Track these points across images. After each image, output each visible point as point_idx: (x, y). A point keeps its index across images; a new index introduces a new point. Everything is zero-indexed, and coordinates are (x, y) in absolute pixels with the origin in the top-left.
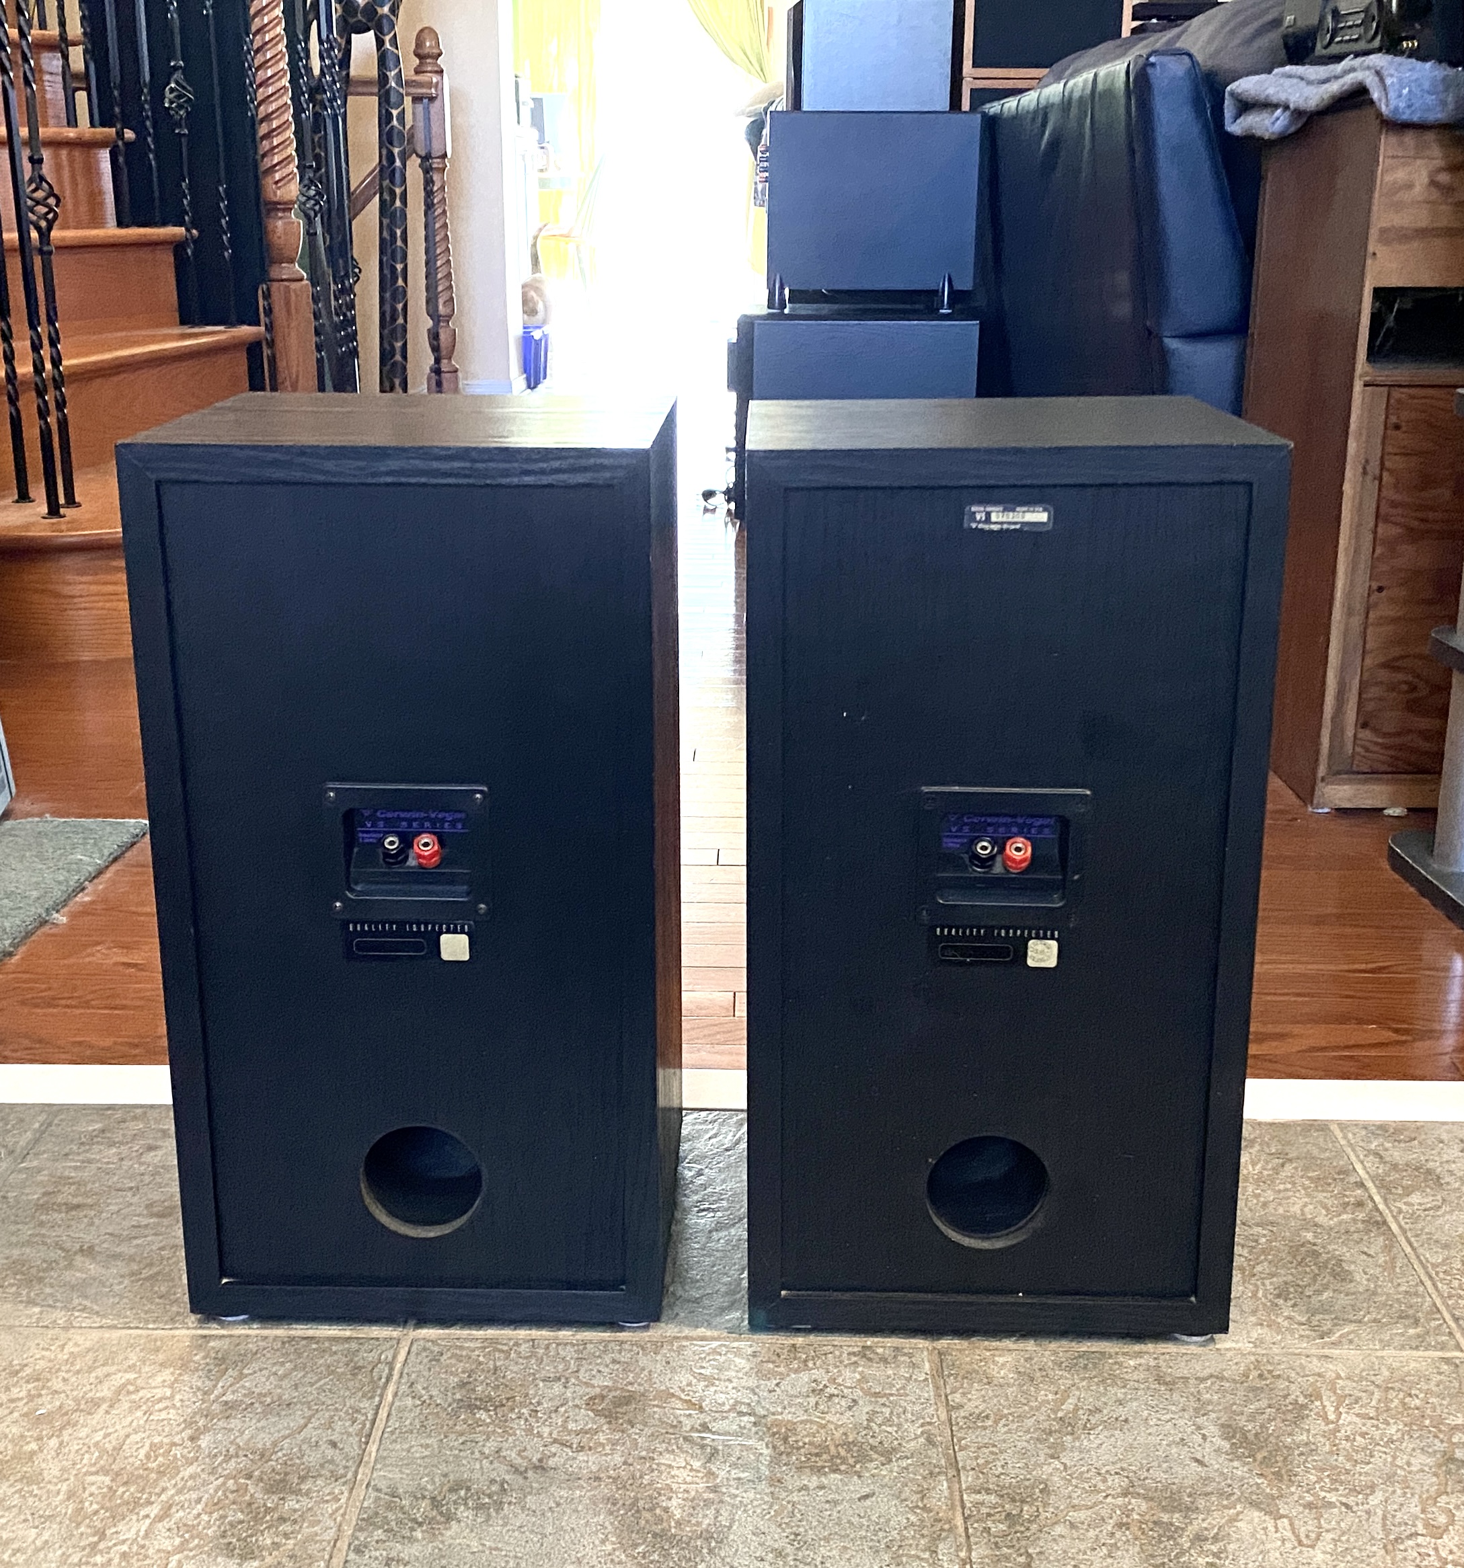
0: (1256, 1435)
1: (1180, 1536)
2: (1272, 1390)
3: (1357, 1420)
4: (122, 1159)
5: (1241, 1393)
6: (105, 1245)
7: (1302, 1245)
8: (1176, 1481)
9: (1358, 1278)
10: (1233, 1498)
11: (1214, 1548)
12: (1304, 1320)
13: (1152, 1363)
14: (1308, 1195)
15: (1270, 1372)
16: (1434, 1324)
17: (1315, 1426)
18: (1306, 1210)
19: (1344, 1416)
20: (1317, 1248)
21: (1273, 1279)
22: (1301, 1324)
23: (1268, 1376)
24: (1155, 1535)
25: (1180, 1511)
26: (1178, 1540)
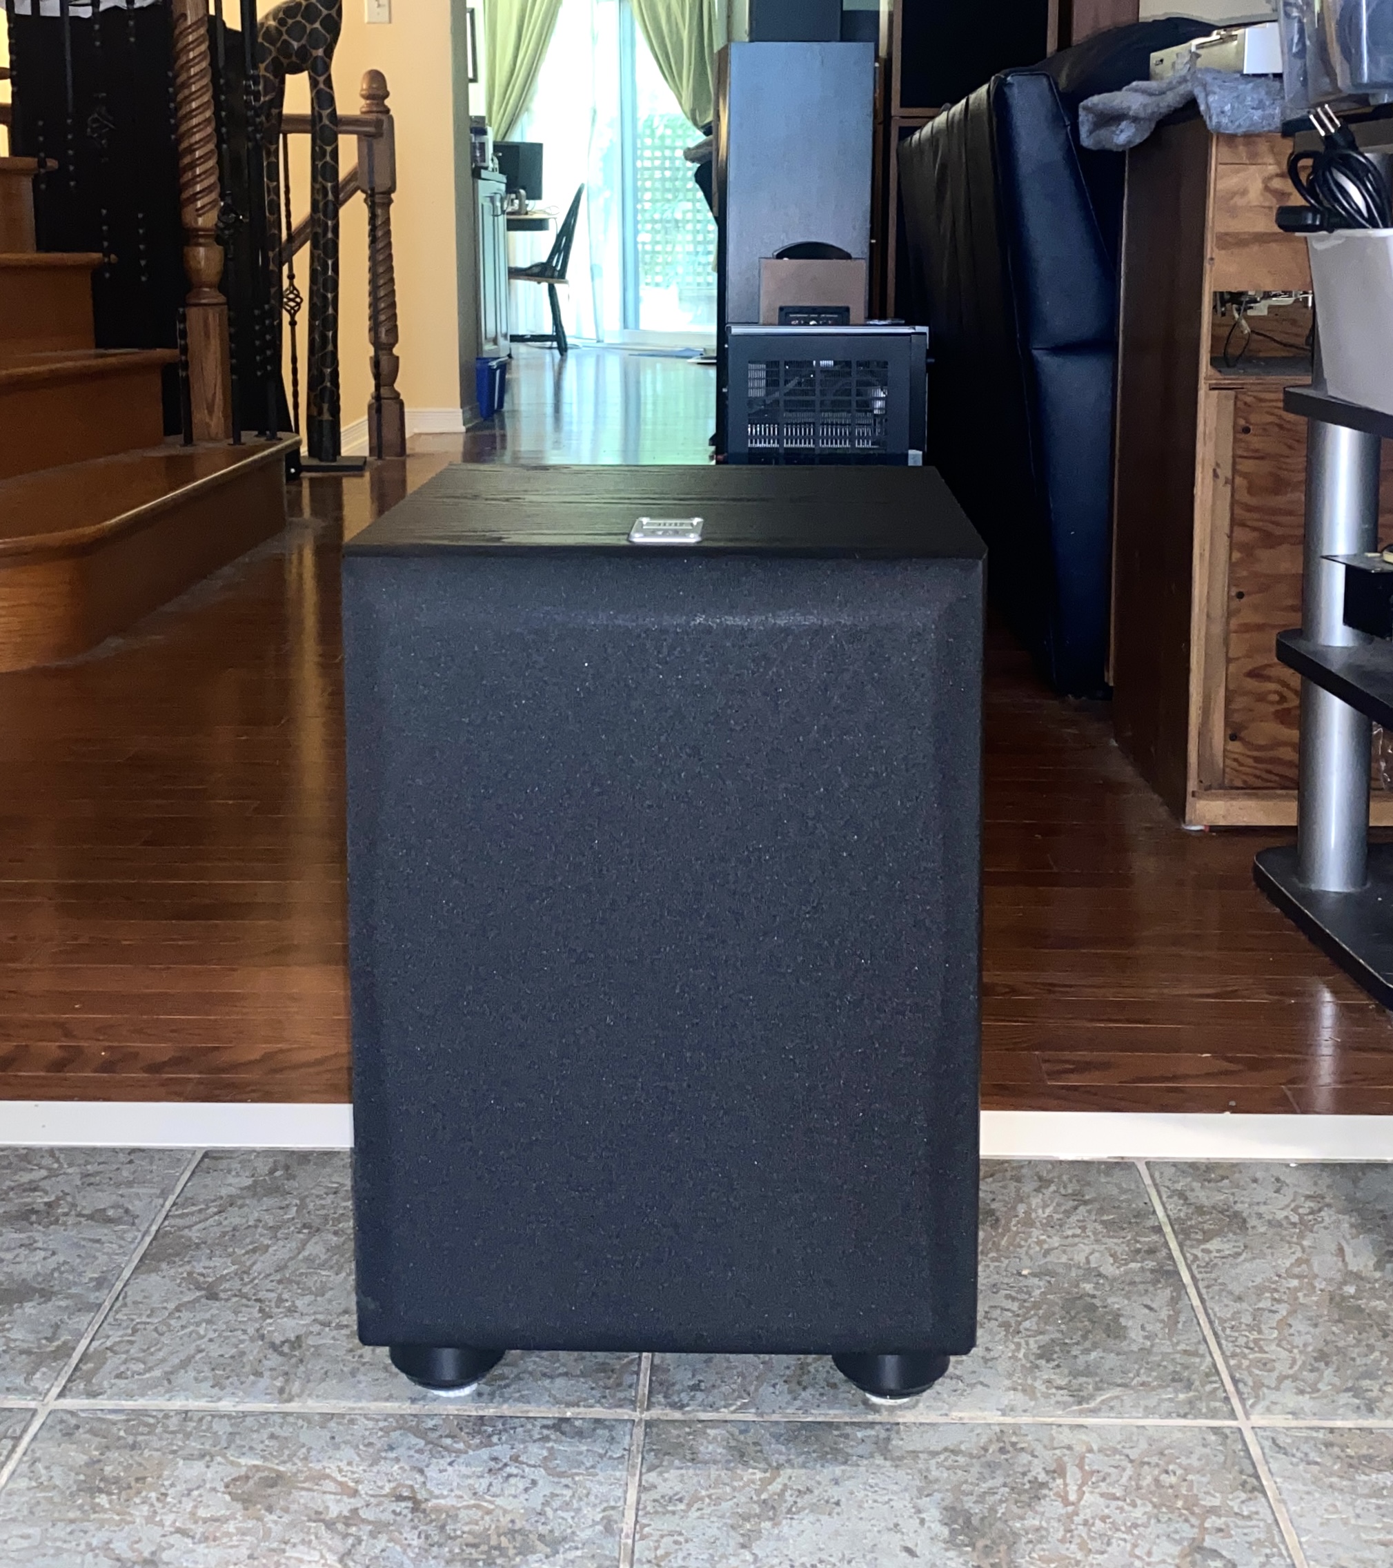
0: (982, 1519)
2: (1011, 1465)
3: (1102, 1501)
5: (975, 1470)
7: (1080, 1298)
9: (1132, 1334)
12: (1063, 1383)
14: (1097, 1241)
15: (1014, 1444)
16: (1209, 1388)
17: (1051, 1507)
19: (1087, 1495)
20: (1097, 1302)
21: (1040, 1337)
22: (1059, 1388)
23: (1011, 1449)
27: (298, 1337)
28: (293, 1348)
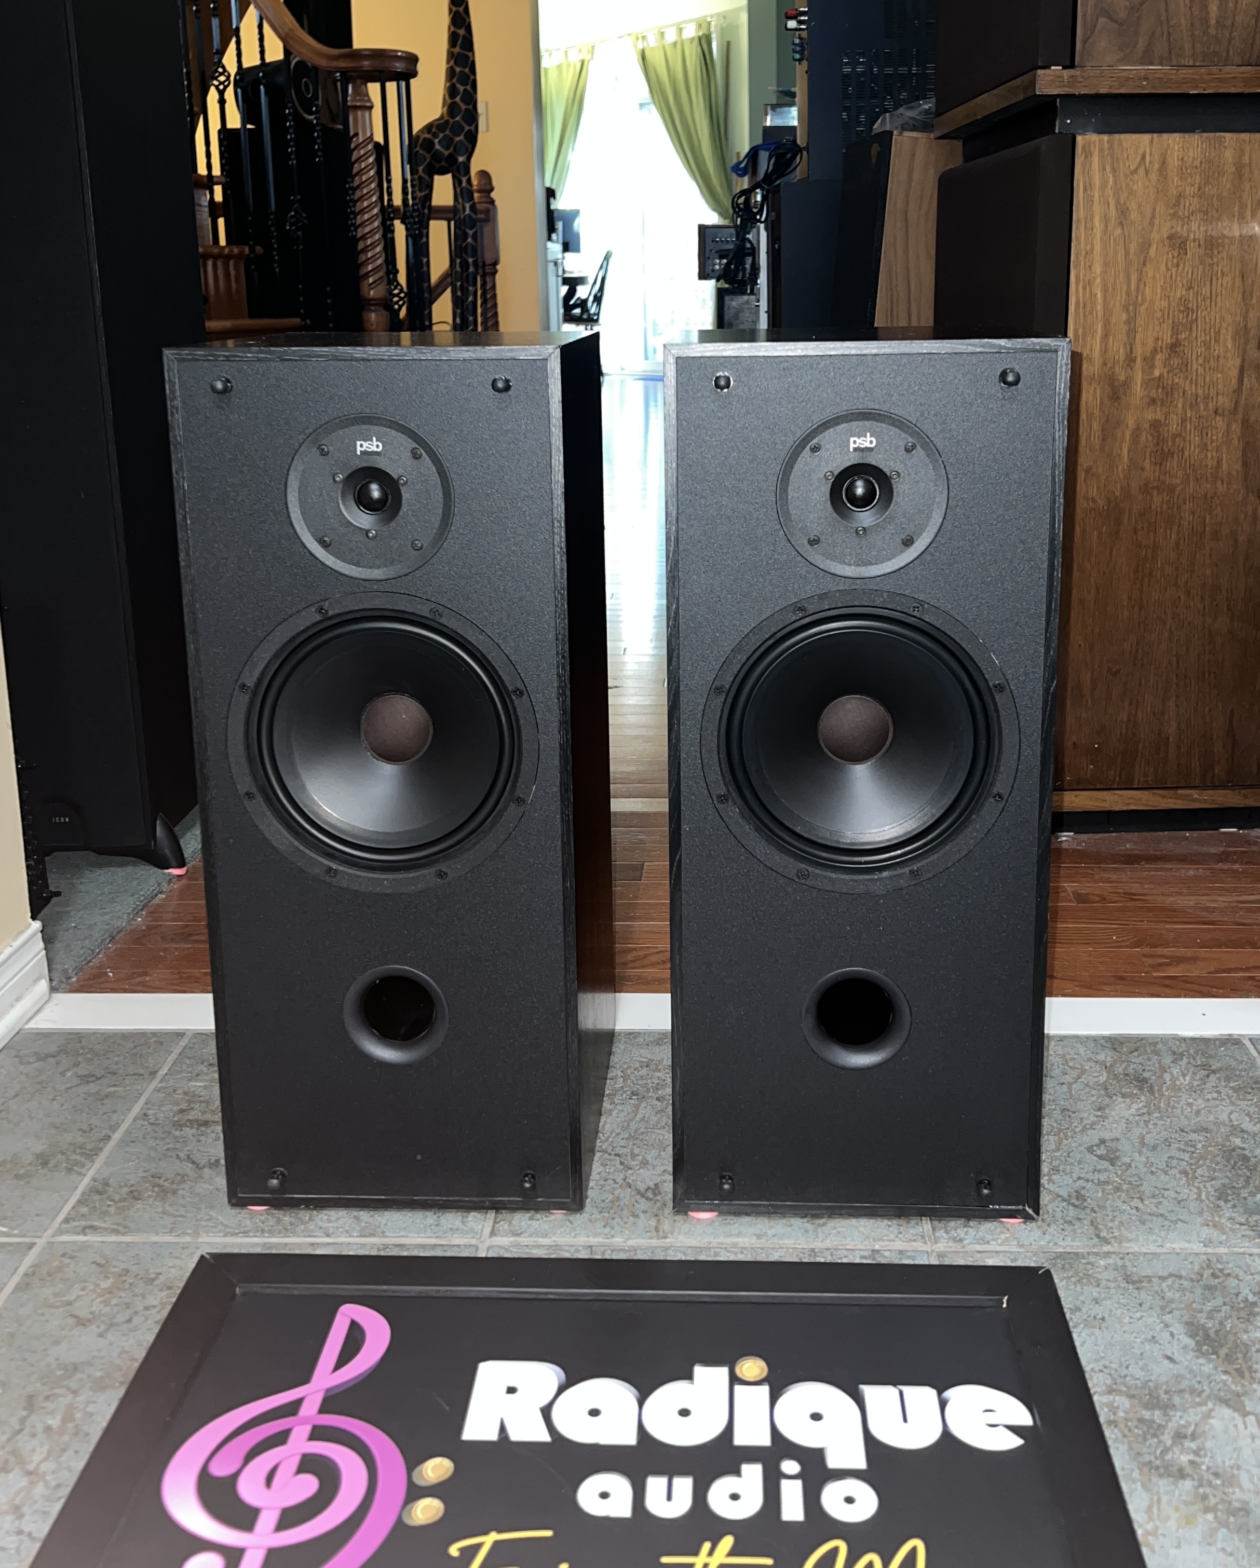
0: (1217, 1332)
1: (1163, 1434)
2: (1225, 1287)
5: (1199, 1291)
7: (1234, 1150)
8: (1153, 1378)
10: (1204, 1395)
11: (1193, 1446)
12: (1243, 1220)
13: (1120, 1263)
14: (1233, 1104)
15: (1221, 1270)
18: (1232, 1117)
20: (1247, 1153)
21: (1214, 1182)
22: (1241, 1224)
23: (1220, 1274)
24: (1140, 1432)
25: (1160, 1408)
26: (1161, 1438)
27: (656, 1185)
28: (655, 1195)
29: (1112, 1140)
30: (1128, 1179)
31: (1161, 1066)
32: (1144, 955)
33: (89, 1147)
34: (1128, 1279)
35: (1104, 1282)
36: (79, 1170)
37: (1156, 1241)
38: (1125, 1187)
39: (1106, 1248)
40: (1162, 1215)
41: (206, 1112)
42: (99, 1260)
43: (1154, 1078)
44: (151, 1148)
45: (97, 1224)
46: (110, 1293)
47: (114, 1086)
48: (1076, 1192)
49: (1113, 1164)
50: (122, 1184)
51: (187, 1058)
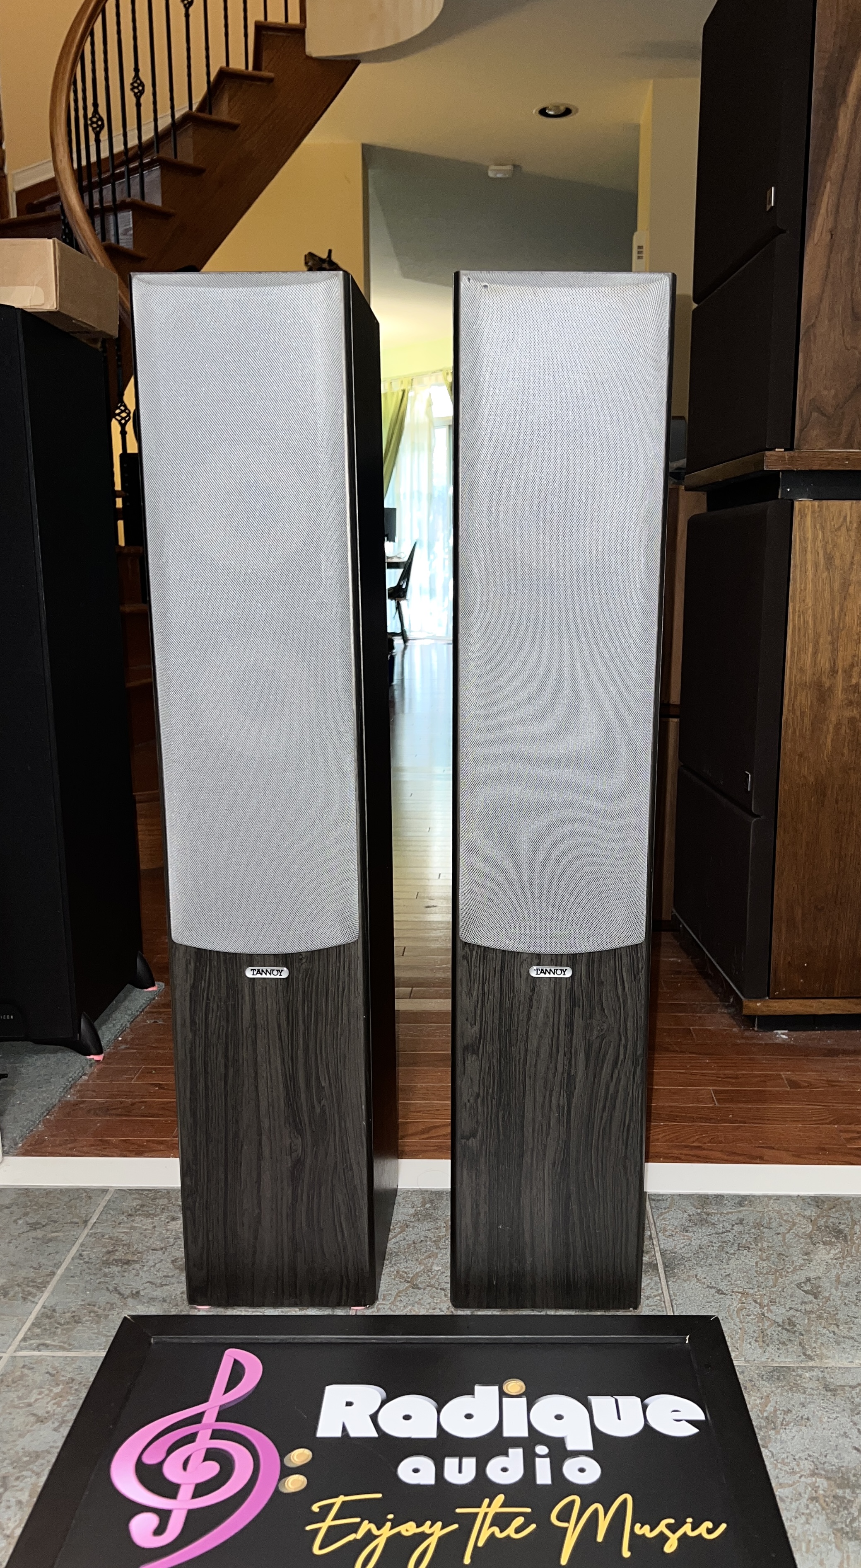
1: (851, 1507)
4: (154, 1227)
6: (145, 1291)
8: (845, 1464)
13: (821, 1375)
24: (835, 1506)
25: (849, 1487)
26: (851, 1510)
29: (815, 1279)
30: (827, 1309)
31: (853, 1220)
32: (841, 1131)
33: (40, 1281)
34: (827, 1388)
35: (809, 1390)
36: (33, 1299)
37: (848, 1358)
38: (825, 1315)
39: (811, 1364)
40: (853, 1338)
41: (127, 1253)
42: (50, 1370)
43: (847, 1229)
44: (87, 1282)
45: (48, 1342)
46: (61, 1397)
47: (56, 1232)
48: (789, 1319)
49: (816, 1298)
50: (66, 1311)
51: (111, 1209)
